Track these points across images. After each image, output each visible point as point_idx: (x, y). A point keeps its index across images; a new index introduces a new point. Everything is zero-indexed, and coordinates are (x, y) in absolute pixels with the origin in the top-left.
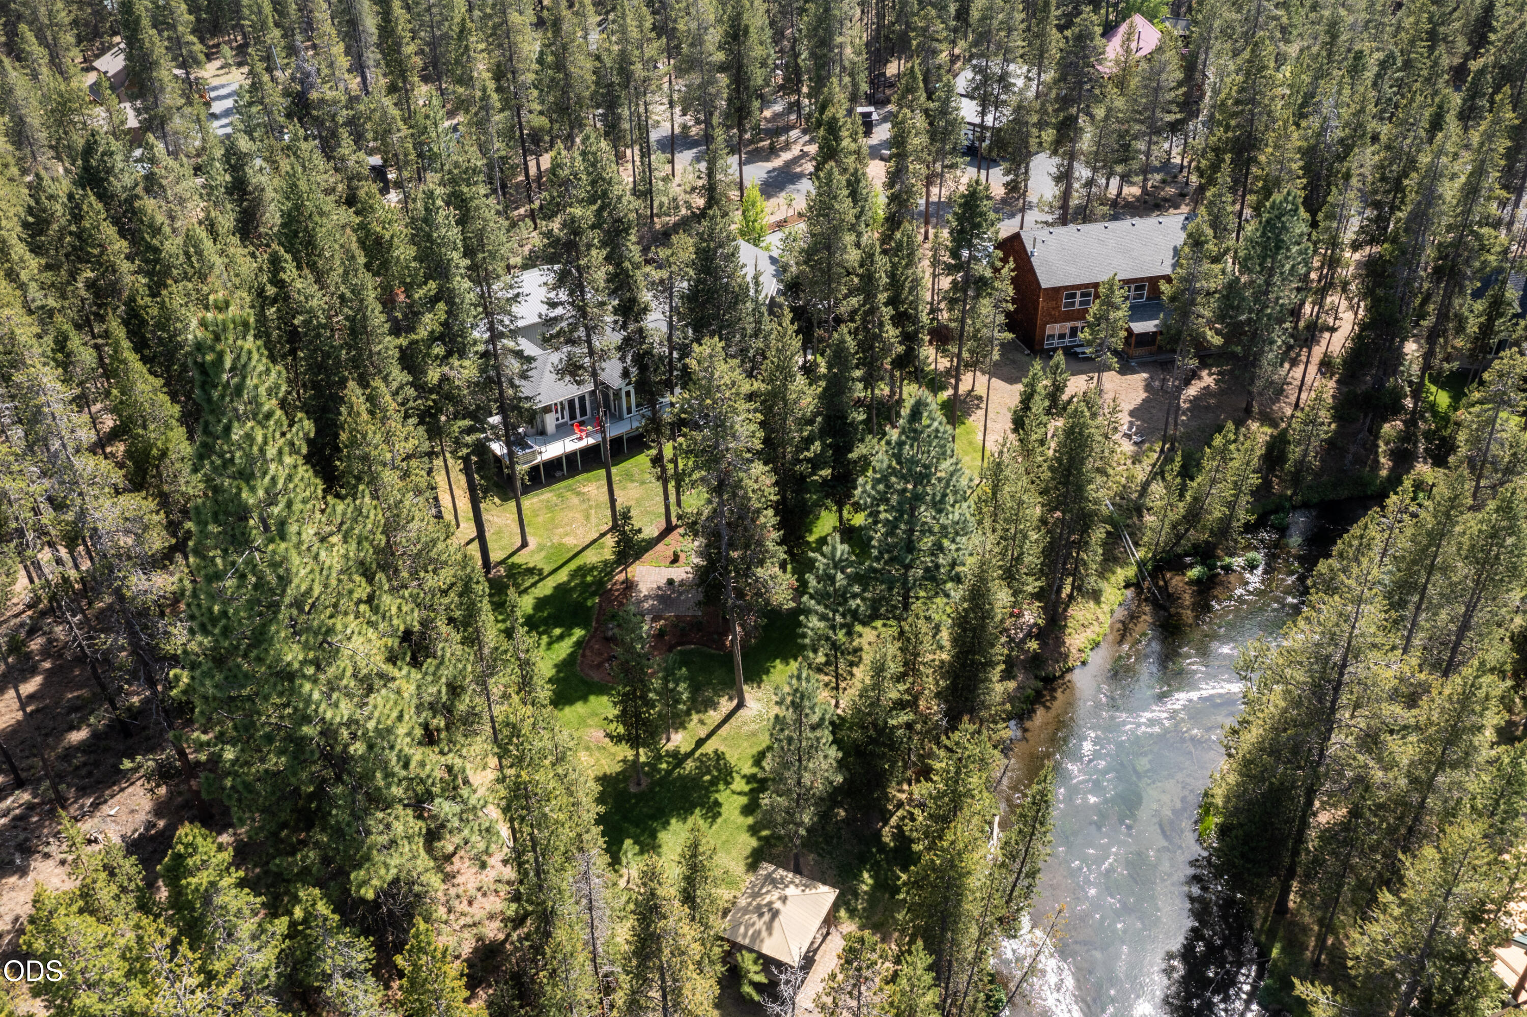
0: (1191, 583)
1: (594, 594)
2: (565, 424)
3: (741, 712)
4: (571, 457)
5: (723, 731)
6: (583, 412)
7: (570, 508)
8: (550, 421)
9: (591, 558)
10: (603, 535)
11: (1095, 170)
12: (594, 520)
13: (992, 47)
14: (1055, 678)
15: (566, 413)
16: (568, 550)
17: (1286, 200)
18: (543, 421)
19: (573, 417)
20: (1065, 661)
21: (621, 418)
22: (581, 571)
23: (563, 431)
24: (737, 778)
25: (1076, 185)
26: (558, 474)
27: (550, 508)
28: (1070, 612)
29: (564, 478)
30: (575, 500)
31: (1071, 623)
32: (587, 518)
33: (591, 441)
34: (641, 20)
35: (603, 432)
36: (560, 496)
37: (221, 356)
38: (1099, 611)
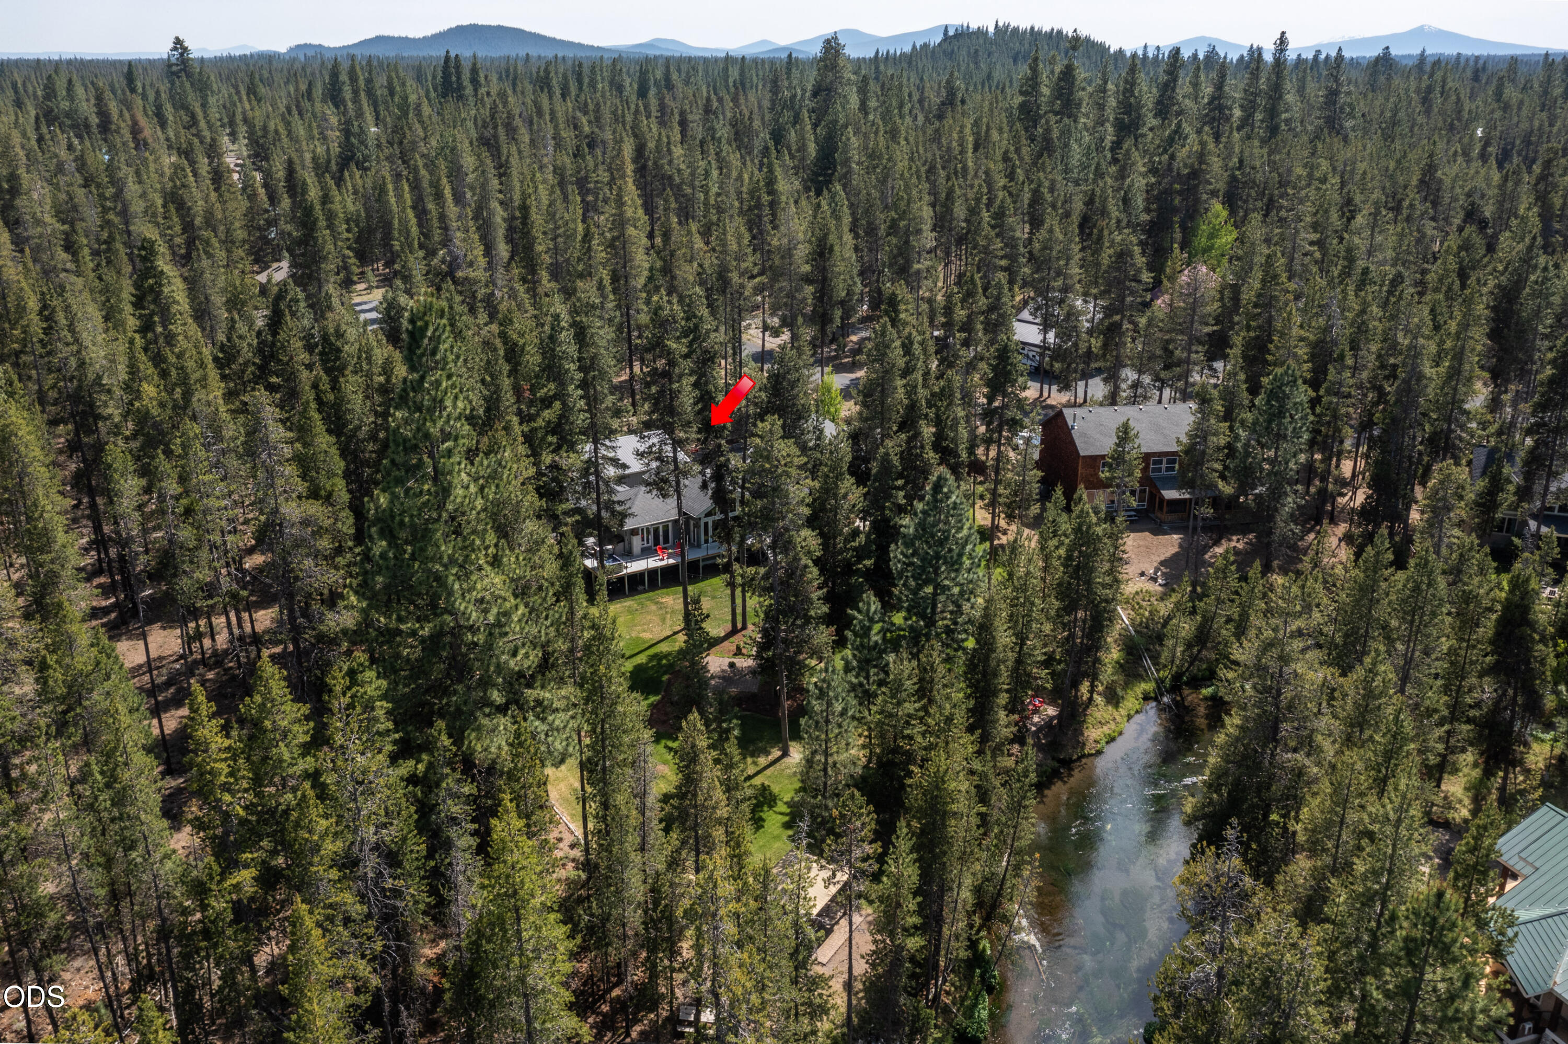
0: (1206, 699)
1: (665, 673)
2: (649, 549)
3: (786, 760)
4: (652, 572)
5: (768, 772)
6: (666, 540)
7: (648, 613)
8: (637, 543)
9: (664, 648)
10: (675, 633)
11: (1140, 372)
12: (668, 622)
13: (1052, 273)
14: (1071, 761)
15: (651, 537)
16: (644, 642)
17: (1286, 373)
18: (630, 543)
19: (656, 542)
20: (1083, 748)
21: (699, 546)
22: (657, 657)
23: (646, 553)
24: (779, 803)
25: (1124, 386)
26: (640, 588)
27: (630, 611)
28: (1089, 711)
29: (645, 591)
30: (654, 608)
31: (1090, 720)
32: (663, 620)
33: (671, 561)
34: (739, 238)
35: (683, 555)
36: (641, 604)
37: (427, 324)
38: (1116, 714)
